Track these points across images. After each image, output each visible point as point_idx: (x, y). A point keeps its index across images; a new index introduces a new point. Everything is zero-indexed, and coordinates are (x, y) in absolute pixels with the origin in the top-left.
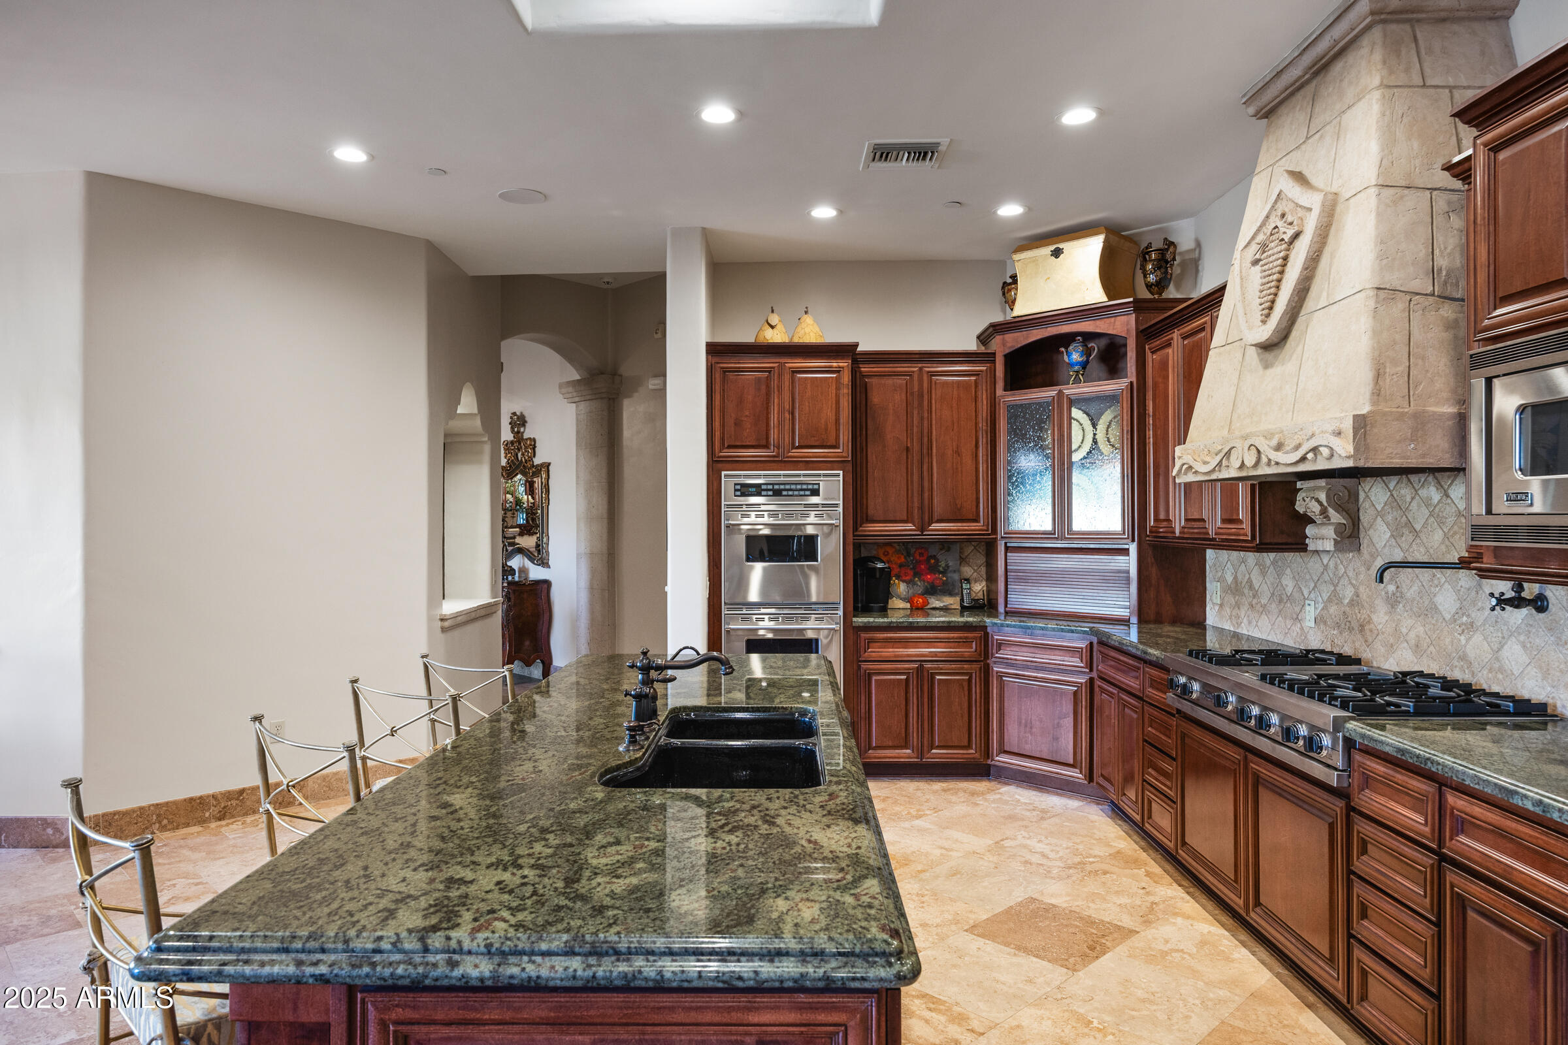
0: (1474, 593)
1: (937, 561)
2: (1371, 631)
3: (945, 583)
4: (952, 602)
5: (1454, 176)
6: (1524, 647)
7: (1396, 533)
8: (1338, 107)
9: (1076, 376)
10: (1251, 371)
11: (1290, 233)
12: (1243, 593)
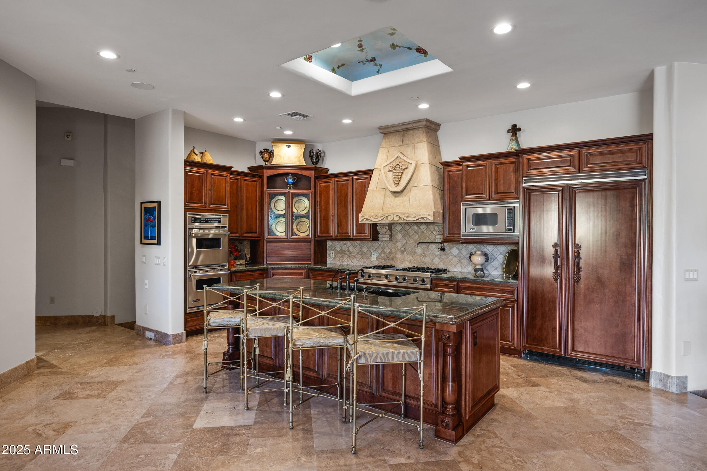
0: (426, 249)
1: (238, 247)
2: (396, 259)
3: (240, 255)
4: (243, 262)
5: (441, 165)
6: (439, 258)
7: (404, 236)
8: (413, 141)
9: (290, 187)
10: (389, 197)
11: (404, 167)
12: (345, 253)
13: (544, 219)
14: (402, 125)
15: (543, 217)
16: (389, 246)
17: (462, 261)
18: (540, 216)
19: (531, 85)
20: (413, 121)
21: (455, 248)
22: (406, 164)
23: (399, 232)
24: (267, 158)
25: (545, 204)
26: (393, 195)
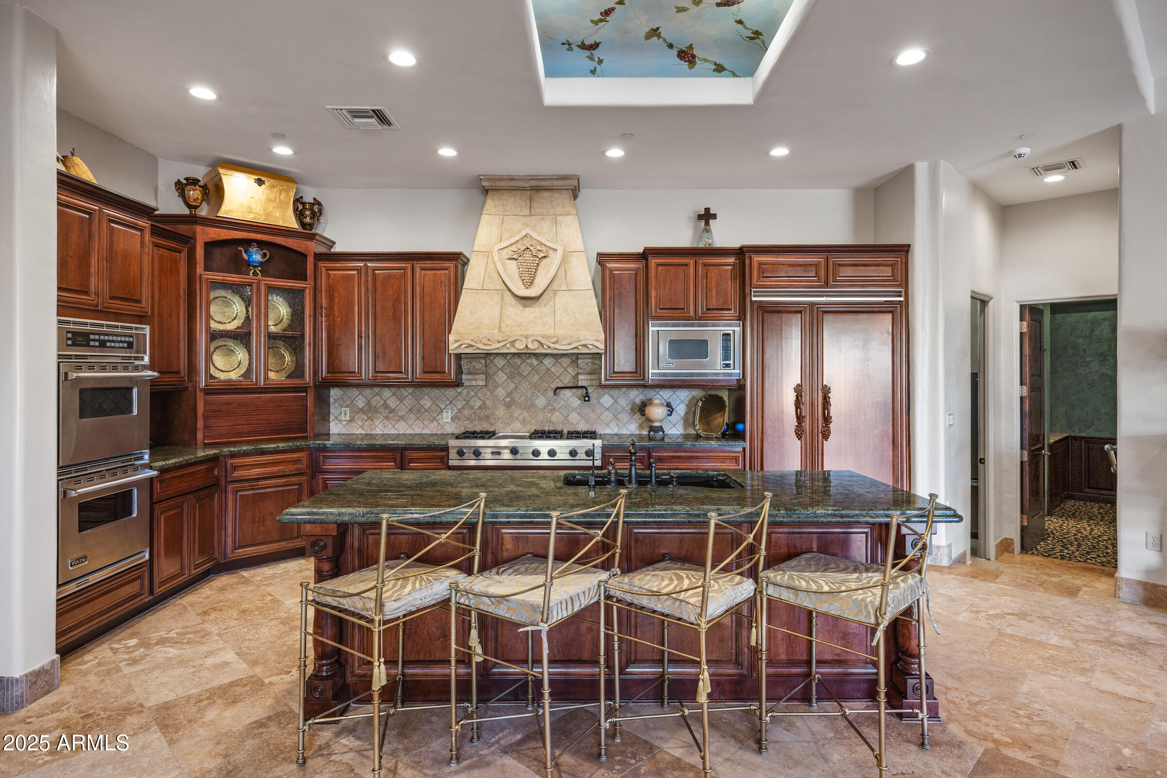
0: (555, 398)
2: (494, 418)
5: (599, 257)
6: (578, 414)
7: (511, 377)
8: (551, 211)
9: (255, 271)
10: (513, 307)
11: (541, 255)
12: (377, 411)
13: (782, 350)
14: (531, 179)
15: (781, 348)
16: (480, 395)
17: (620, 416)
18: (777, 346)
19: (791, 151)
20: (553, 175)
21: (607, 396)
22: (544, 249)
23: (502, 369)
24: (198, 199)
25: (784, 328)
26: (520, 303)
